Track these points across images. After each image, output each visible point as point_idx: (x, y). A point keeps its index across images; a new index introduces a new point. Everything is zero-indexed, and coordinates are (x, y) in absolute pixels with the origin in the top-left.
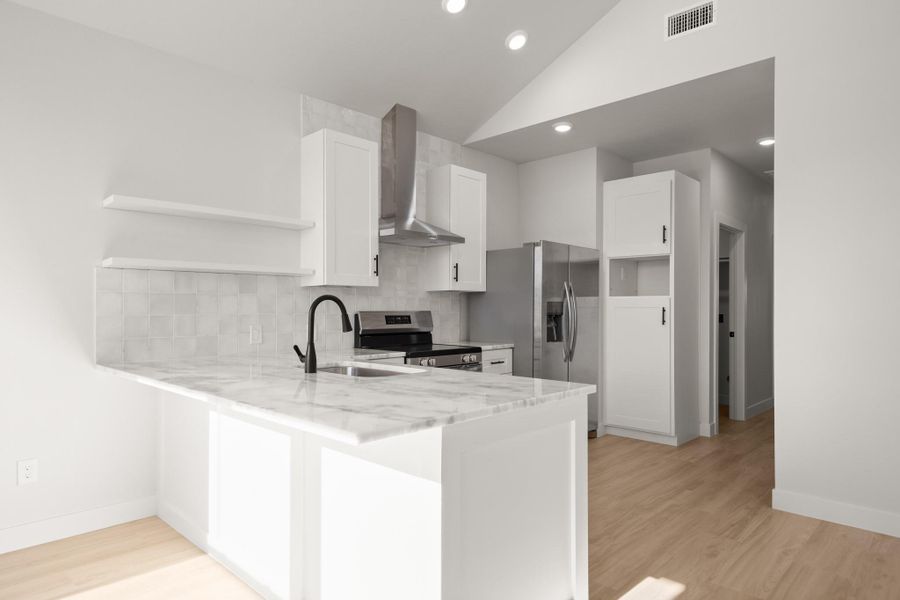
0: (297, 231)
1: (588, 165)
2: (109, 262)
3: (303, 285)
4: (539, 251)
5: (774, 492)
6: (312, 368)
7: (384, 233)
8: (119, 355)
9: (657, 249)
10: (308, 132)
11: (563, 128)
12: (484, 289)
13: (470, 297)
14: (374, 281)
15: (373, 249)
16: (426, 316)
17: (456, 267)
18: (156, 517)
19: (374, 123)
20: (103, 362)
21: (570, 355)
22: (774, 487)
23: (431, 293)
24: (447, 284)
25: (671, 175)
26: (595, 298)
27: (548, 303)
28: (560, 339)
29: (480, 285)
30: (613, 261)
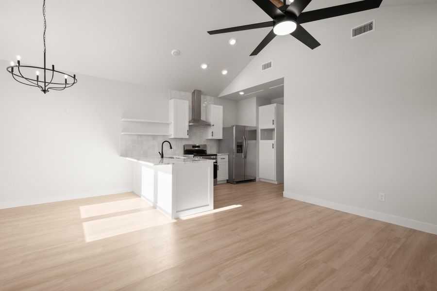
0: (168, 124)
1: (253, 102)
2: (122, 133)
3: (170, 138)
4: (234, 128)
5: (284, 192)
6: (162, 157)
7: (190, 124)
8: (125, 154)
9: (271, 126)
10: (171, 99)
11: (242, 93)
12: (222, 138)
13: (219, 140)
14: (188, 137)
15: (187, 128)
16: (205, 146)
17: (212, 132)
18: (133, 192)
19: (190, 95)
20: (122, 155)
21: (245, 157)
22: (283, 191)
23: (207, 139)
24: (210, 137)
25: (275, 105)
26: (255, 141)
27: (237, 142)
28: (242, 152)
29: (221, 137)
30: (261, 130)
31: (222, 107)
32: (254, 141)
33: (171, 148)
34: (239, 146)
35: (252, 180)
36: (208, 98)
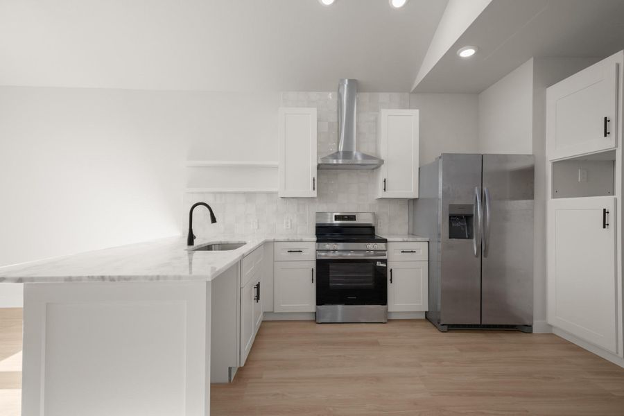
12: (415, 196)
14: (314, 194)
15: (312, 173)
17: (385, 182)
23: (380, 200)
26: (529, 201)
27: (451, 206)
28: (470, 237)
29: (412, 193)
30: (556, 164)
31: (416, 112)
32: (523, 203)
33: (214, 220)
34: (460, 217)
35: (520, 328)
36: (383, 97)
